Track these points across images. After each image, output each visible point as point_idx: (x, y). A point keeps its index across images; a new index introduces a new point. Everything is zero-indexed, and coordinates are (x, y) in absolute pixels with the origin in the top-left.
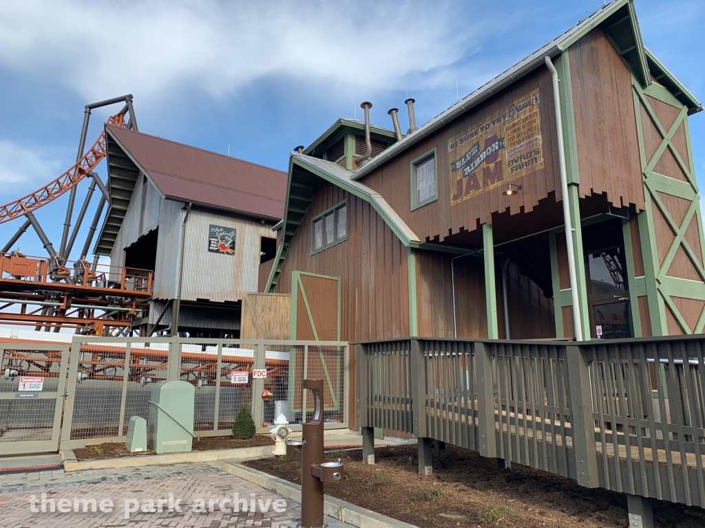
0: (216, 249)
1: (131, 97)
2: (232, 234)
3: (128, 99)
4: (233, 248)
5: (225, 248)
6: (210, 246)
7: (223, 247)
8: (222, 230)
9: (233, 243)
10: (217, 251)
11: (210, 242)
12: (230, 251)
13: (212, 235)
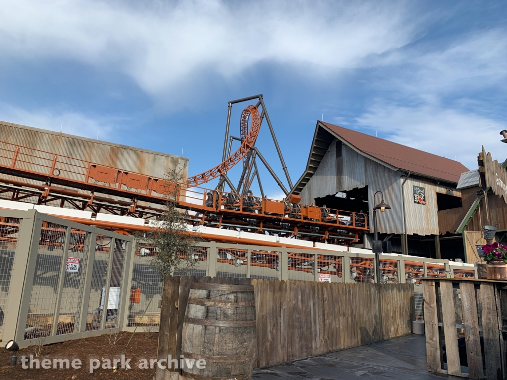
0: (417, 201)
1: (262, 96)
2: (423, 191)
3: (259, 97)
4: (424, 200)
5: (421, 200)
6: (414, 199)
7: (420, 199)
8: (419, 189)
9: (424, 197)
10: (418, 203)
11: (414, 196)
12: (423, 202)
13: (415, 192)
